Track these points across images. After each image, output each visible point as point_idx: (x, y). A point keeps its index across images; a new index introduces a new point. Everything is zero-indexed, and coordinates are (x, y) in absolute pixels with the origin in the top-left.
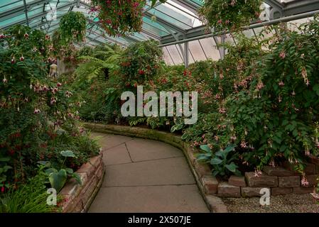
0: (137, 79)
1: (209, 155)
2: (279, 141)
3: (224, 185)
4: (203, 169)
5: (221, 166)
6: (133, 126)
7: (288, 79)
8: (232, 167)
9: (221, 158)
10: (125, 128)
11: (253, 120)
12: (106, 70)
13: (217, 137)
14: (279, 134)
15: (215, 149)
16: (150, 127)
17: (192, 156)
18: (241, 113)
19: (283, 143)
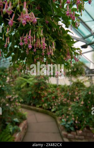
0: (40, 90)
1: (65, 123)
2: (87, 121)
3: (69, 135)
4: (62, 128)
5: (69, 127)
6: (37, 107)
7: (91, 100)
8: (72, 129)
9: (69, 125)
10: (35, 108)
11: (80, 114)
12: (28, 84)
13: (68, 117)
14: (88, 119)
15: (67, 121)
16: (44, 108)
17: (59, 122)
18: (76, 111)
19: (89, 122)
